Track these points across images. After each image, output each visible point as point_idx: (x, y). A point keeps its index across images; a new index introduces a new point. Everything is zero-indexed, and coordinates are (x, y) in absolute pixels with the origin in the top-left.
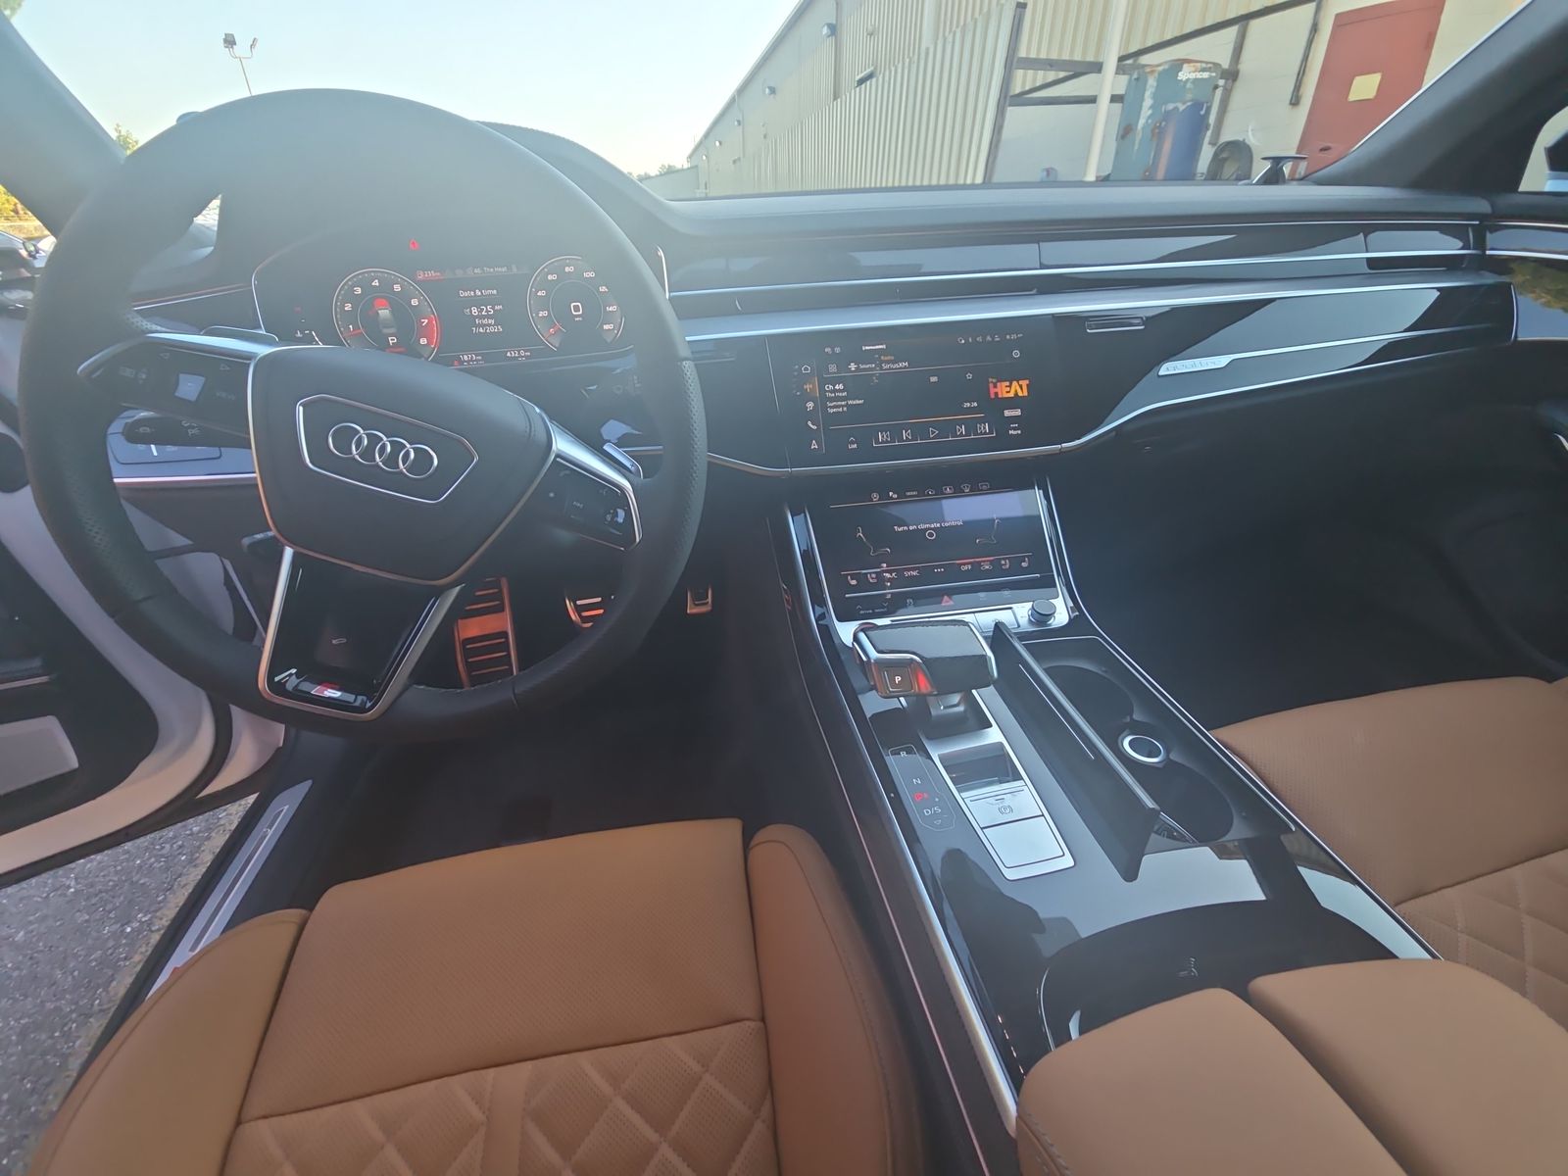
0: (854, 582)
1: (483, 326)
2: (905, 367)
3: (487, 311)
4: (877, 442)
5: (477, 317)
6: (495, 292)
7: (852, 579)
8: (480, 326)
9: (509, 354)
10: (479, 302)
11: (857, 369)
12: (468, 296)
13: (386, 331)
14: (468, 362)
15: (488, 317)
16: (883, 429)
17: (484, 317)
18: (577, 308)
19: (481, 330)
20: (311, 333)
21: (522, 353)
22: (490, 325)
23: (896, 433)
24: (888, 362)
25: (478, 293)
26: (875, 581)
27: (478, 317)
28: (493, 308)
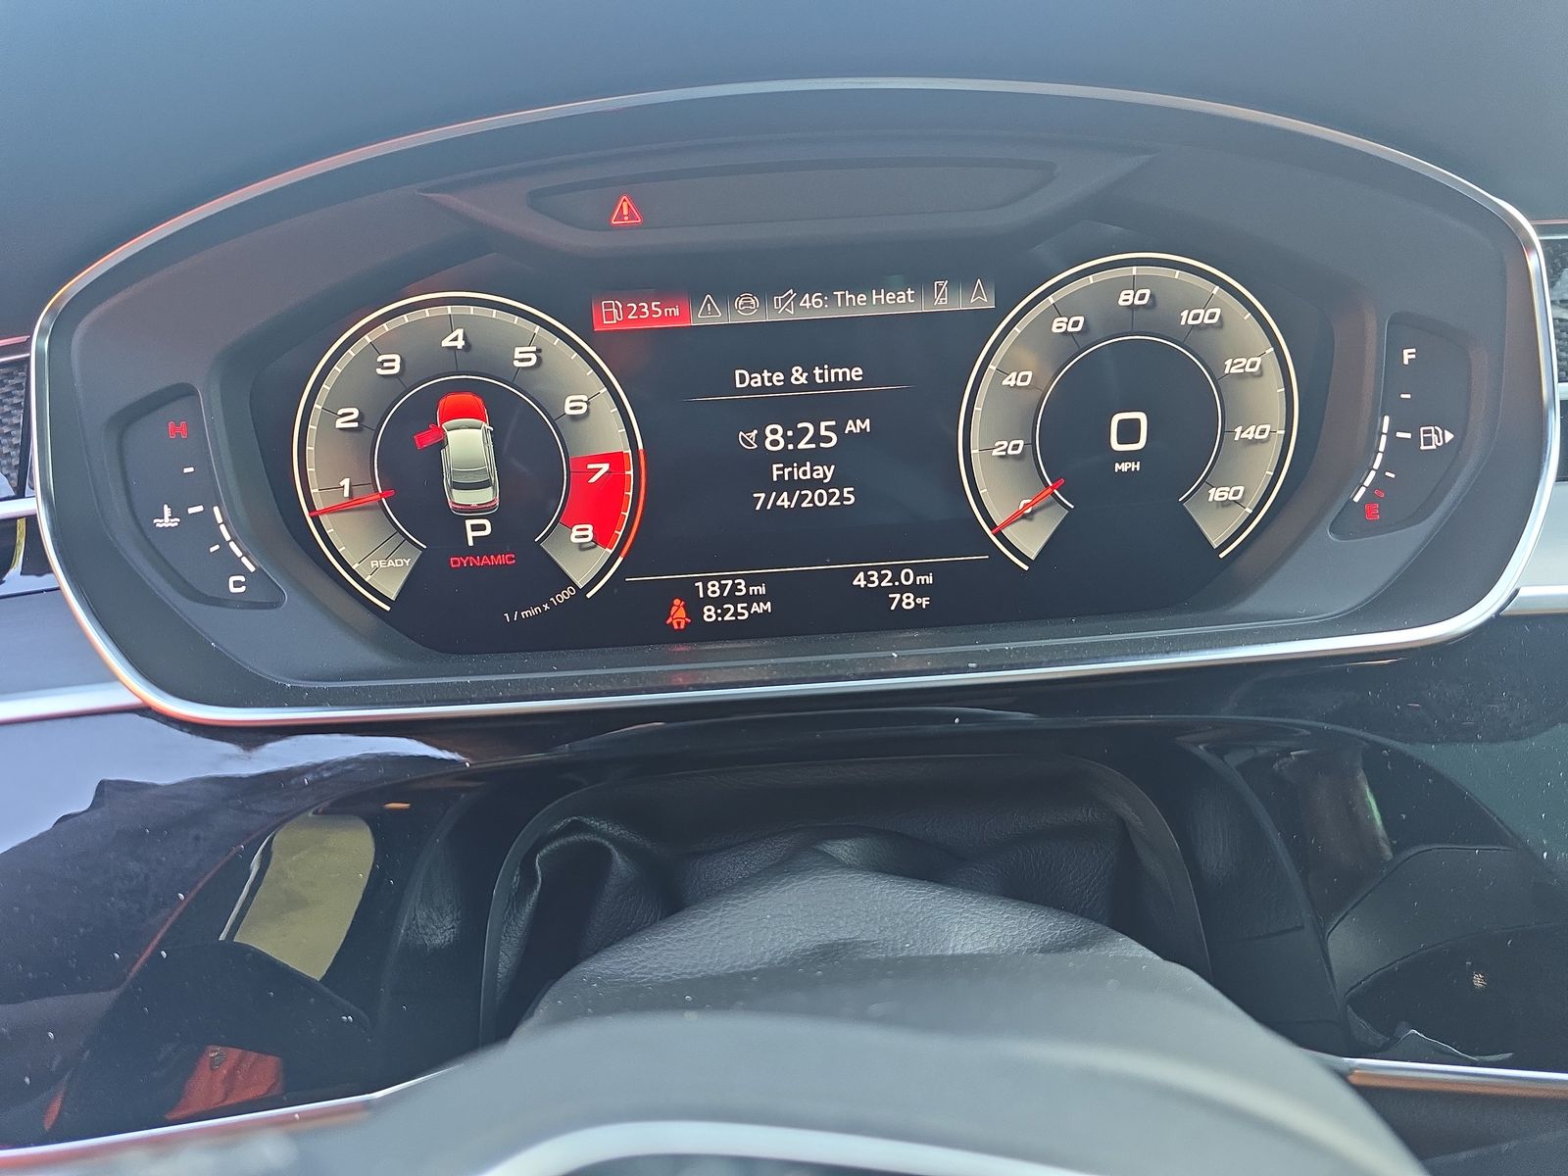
1: (791, 486)
3: (817, 438)
5: (777, 457)
6: (856, 374)
8: (782, 485)
9: (860, 581)
10: (789, 408)
12: (763, 389)
13: (460, 497)
14: (718, 602)
15: (817, 457)
17: (800, 458)
18: (1129, 431)
19: (784, 501)
20: (208, 514)
21: (907, 577)
22: (814, 484)
25: (799, 376)
28: (838, 429)
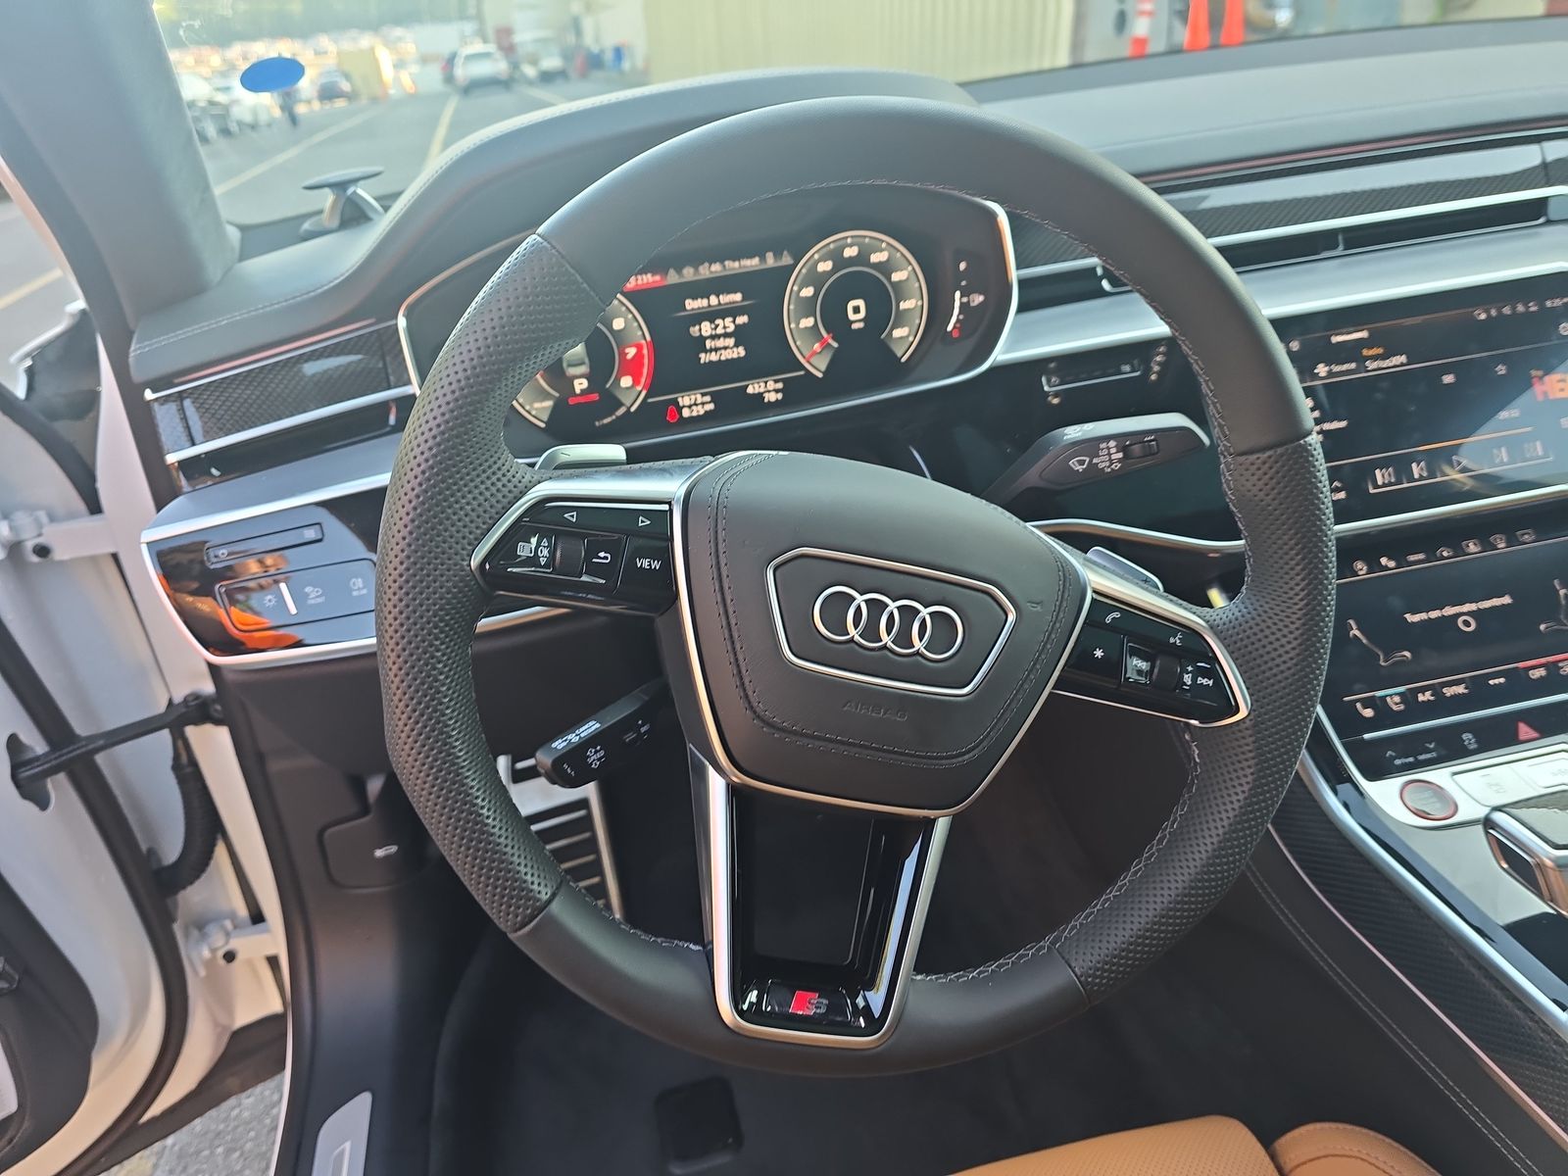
0: (1368, 713)
1: (717, 350)
2: (1402, 365)
3: (724, 327)
4: (1376, 486)
5: (708, 337)
6: (738, 297)
7: (1365, 708)
8: (712, 350)
9: (750, 390)
11: (1331, 374)
12: (698, 308)
13: (571, 371)
14: (689, 407)
15: (726, 335)
16: (1383, 464)
17: (719, 337)
18: (856, 310)
19: (713, 357)
21: (771, 385)
22: (726, 348)
23: (1402, 468)
24: (1375, 358)
25: (714, 301)
26: (1402, 707)
27: (713, 337)
28: (733, 322)
